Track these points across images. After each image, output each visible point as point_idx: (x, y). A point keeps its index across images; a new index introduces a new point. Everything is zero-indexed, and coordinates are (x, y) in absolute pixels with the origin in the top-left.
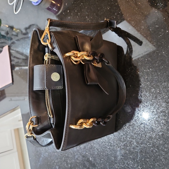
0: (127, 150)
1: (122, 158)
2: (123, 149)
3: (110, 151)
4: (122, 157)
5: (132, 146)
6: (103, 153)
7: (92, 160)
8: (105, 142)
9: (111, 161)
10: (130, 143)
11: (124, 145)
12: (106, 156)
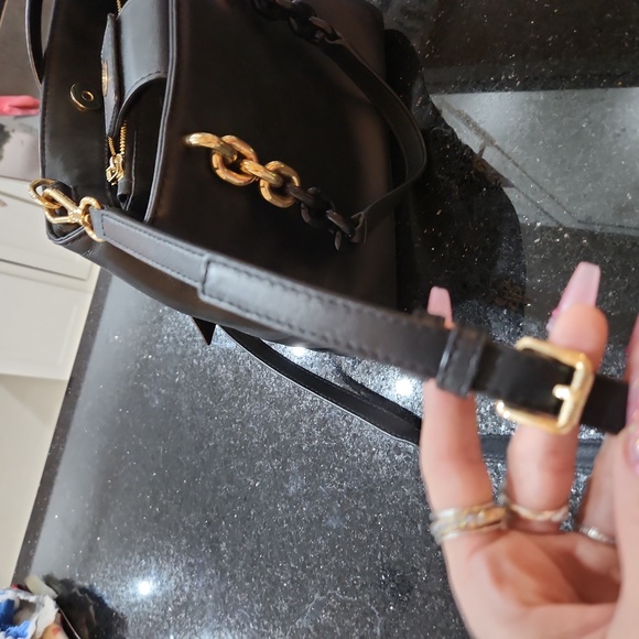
0: (340, 626)
1: (309, 631)
2: (333, 610)
3: (292, 579)
4: (311, 628)
5: (362, 627)
6: (267, 566)
7: (225, 552)
8: (292, 541)
9: (275, 609)
10: (365, 614)
11: (343, 603)
12: (269, 579)
